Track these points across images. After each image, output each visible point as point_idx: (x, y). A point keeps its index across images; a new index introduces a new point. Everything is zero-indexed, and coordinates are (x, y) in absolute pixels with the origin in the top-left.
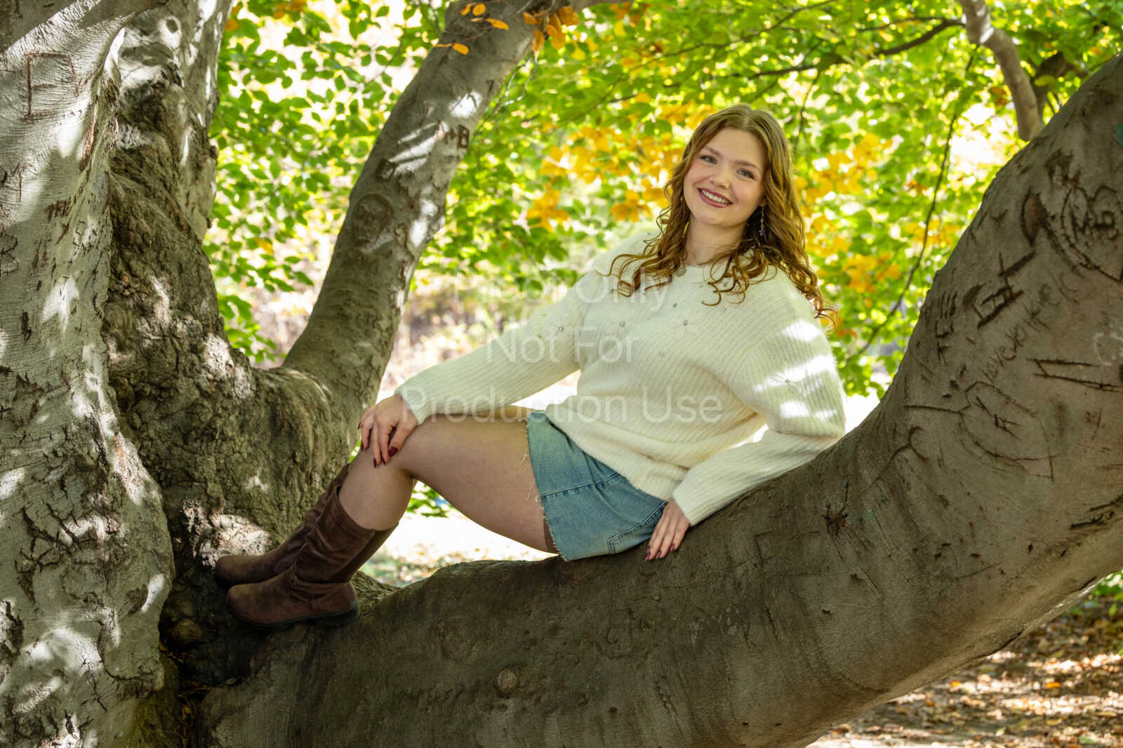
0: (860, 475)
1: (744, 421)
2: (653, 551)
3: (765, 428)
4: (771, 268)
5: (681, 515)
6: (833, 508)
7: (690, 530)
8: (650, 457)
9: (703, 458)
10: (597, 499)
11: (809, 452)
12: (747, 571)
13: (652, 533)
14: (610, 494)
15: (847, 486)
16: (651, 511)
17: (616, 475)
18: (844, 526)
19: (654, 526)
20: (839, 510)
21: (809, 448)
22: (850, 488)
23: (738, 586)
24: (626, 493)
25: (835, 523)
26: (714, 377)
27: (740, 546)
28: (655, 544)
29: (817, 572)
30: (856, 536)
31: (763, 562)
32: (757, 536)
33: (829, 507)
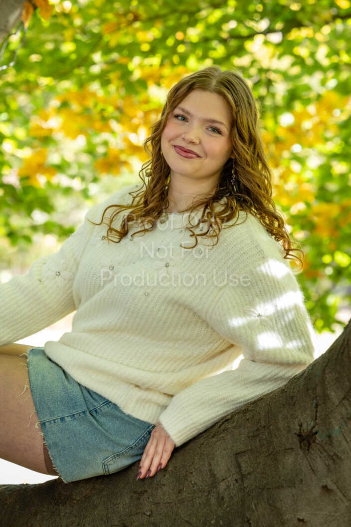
0: (328, 396)
1: (222, 352)
2: (143, 471)
3: (241, 357)
4: (242, 214)
5: (168, 437)
6: (304, 426)
7: (176, 450)
8: (137, 386)
9: (185, 385)
10: (92, 425)
11: (281, 378)
12: (228, 487)
13: (142, 454)
14: (103, 420)
15: (317, 406)
16: (141, 433)
17: (108, 402)
18: (314, 442)
19: (144, 447)
20: (310, 428)
21: (280, 374)
22: (319, 409)
23: (221, 500)
24: (117, 418)
25: (306, 440)
26: (195, 313)
27: (222, 464)
28: (145, 464)
29: (292, 484)
30: (325, 450)
31: (243, 477)
32: (237, 454)
33: (301, 426)
